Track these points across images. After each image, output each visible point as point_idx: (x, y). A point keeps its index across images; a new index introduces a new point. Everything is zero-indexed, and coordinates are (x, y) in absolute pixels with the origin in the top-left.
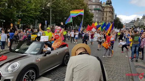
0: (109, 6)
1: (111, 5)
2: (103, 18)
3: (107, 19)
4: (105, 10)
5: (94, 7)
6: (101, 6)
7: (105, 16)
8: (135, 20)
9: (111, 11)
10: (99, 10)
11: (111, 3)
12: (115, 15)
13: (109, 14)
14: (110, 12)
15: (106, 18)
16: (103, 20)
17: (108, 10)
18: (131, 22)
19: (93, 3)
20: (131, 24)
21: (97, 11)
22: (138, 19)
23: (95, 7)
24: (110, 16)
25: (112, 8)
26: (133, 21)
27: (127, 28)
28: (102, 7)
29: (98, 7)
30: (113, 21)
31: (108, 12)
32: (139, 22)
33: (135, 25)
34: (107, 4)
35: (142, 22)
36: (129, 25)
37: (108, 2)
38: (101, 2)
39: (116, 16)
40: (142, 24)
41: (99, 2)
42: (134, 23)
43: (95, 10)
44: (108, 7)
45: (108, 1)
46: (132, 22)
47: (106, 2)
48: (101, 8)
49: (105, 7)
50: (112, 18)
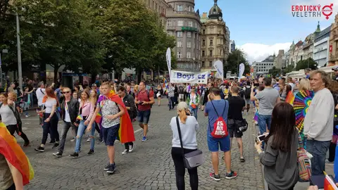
0: (216, 20)
1: (222, 20)
2: (203, 51)
3: (214, 53)
4: (208, 31)
5: (180, 23)
6: (199, 22)
7: (208, 47)
8: (274, 56)
9: (222, 33)
10: (192, 31)
11: (221, 15)
12: (231, 43)
13: (217, 42)
14: (218, 35)
15: (211, 51)
16: (203, 54)
17: (215, 31)
18: (267, 60)
19: (179, 15)
20: (266, 63)
21: (189, 34)
22: (282, 52)
23: (184, 24)
24: (220, 46)
25: (223, 26)
26: (271, 58)
27: (259, 73)
28: (201, 24)
29: (191, 24)
30: (226, 56)
31: (215, 37)
32: (284, 58)
33: (274, 65)
34: (211, 16)
35: (290, 61)
36: (263, 66)
37: (214, 13)
38: (198, 11)
39: (233, 45)
40: (290, 64)
41: (191, 13)
42: (273, 61)
43: (183, 31)
44: (215, 24)
45: (215, 10)
46: (269, 60)
47: (210, 12)
48: (197, 26)
49: (208, 24)
50: (224, 52)
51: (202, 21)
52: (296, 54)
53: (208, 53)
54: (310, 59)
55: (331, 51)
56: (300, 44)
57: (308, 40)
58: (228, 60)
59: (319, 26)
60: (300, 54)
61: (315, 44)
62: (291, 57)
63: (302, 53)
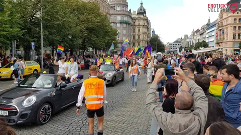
0: (142, 16)
1: (146, 16)
2: (134, 36)
3: (141, 37)
4: (137, 23)
5: (119, 18)
6: (131, 17)
7: (137, 33)
8: (182, 38)
9: (146, 24)
10: (127, 23)
11: (145, 12)
12: (152, 31)
13: (143, 30)
14: (143, 26)
15: (139, 36)
16: (134, 38)
17: (142, 23)
18: (177, 41)
19: (118, 13)
20: (176, 43)
21: (125, 25)
22: (186, 36)
23: (121, 18)
24: (144, 33)
25: (147, 20)
26: (179, 40)
27: (171, 50)
28: (132, 19)
29: (126, 19)
30: (149, 40)
31: (141, 27)
32: (188, 40)
33: (181, 45)
34: (139, 14)
36: (174, 45)
37: (141, 11)
38: (130, 10)
40: (192, 44)
41: (126, 11)
42: (180, 42)
43: (121, 23)
44: (141, 19)
45: (141, 9)
47: (138, 11)
48: (130, 20)
49: (137, 19)
50: (147, 36)
51: (133, 16)
52: (195, 38)
53: (137, 37)
54: (204, 41)
55: (217, 36)
56: (198, 31)
57: (203, 29)
58: (150, 42)
59: (209, 20)
60: (198, 38)
61: (207, 32)
62: (192, 40)
63: (199, 37)
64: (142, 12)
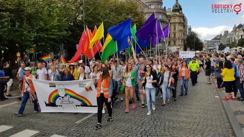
0: (178, 13)
1: (182, 13)
3: (177, 35)
4: (172, 21)
6: (165, 14)
7: (173, 31)
8: (221, 35)
9: (182, 21)
10: (162, 21)
11: (181, 9)
12: (188, 28)
13: (178, 27)
14: (180, 23)
15: (175, 34)
16: (169, 37)
17: (177, 20)
18: (215, 38)
19: (152, 11)
20: (215, 41)
22: (226, 32)
24: (181, 31)
25: (183, 17)
26: (219, 37)
27: (210, 48)
28: (167, 16)
29: (160, 17)
30: (186, 37)
31: (177, 25)
32: (228, 37)
33: (221, 42)
34: (174, 11)
35: (233, 38)
36: (213, 43)
37: (176, 8)
38: (165, 8)
39: (190, 29)
40: (233, 41)
41: (162, 9)
42: (219, 39)
44: (177, 16)
45: (177, 6)
46: (217, 38)
47: (173, 7)
48: (165, 18)
49: (173, 16)
50: (184, 34)
51: (168, 14)
52: (237, 33)
53: (172, 36)
56: (240, 26)
58: (187, 40)
60: (240, 34)
62: (234, 36)
63: (242, 33)
64: (178, 9)
